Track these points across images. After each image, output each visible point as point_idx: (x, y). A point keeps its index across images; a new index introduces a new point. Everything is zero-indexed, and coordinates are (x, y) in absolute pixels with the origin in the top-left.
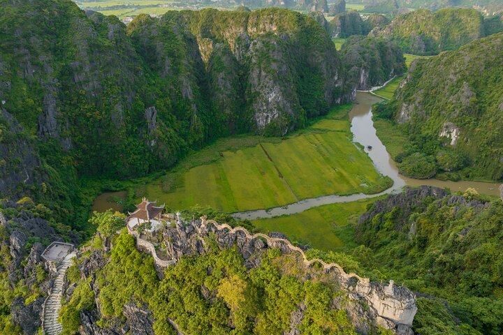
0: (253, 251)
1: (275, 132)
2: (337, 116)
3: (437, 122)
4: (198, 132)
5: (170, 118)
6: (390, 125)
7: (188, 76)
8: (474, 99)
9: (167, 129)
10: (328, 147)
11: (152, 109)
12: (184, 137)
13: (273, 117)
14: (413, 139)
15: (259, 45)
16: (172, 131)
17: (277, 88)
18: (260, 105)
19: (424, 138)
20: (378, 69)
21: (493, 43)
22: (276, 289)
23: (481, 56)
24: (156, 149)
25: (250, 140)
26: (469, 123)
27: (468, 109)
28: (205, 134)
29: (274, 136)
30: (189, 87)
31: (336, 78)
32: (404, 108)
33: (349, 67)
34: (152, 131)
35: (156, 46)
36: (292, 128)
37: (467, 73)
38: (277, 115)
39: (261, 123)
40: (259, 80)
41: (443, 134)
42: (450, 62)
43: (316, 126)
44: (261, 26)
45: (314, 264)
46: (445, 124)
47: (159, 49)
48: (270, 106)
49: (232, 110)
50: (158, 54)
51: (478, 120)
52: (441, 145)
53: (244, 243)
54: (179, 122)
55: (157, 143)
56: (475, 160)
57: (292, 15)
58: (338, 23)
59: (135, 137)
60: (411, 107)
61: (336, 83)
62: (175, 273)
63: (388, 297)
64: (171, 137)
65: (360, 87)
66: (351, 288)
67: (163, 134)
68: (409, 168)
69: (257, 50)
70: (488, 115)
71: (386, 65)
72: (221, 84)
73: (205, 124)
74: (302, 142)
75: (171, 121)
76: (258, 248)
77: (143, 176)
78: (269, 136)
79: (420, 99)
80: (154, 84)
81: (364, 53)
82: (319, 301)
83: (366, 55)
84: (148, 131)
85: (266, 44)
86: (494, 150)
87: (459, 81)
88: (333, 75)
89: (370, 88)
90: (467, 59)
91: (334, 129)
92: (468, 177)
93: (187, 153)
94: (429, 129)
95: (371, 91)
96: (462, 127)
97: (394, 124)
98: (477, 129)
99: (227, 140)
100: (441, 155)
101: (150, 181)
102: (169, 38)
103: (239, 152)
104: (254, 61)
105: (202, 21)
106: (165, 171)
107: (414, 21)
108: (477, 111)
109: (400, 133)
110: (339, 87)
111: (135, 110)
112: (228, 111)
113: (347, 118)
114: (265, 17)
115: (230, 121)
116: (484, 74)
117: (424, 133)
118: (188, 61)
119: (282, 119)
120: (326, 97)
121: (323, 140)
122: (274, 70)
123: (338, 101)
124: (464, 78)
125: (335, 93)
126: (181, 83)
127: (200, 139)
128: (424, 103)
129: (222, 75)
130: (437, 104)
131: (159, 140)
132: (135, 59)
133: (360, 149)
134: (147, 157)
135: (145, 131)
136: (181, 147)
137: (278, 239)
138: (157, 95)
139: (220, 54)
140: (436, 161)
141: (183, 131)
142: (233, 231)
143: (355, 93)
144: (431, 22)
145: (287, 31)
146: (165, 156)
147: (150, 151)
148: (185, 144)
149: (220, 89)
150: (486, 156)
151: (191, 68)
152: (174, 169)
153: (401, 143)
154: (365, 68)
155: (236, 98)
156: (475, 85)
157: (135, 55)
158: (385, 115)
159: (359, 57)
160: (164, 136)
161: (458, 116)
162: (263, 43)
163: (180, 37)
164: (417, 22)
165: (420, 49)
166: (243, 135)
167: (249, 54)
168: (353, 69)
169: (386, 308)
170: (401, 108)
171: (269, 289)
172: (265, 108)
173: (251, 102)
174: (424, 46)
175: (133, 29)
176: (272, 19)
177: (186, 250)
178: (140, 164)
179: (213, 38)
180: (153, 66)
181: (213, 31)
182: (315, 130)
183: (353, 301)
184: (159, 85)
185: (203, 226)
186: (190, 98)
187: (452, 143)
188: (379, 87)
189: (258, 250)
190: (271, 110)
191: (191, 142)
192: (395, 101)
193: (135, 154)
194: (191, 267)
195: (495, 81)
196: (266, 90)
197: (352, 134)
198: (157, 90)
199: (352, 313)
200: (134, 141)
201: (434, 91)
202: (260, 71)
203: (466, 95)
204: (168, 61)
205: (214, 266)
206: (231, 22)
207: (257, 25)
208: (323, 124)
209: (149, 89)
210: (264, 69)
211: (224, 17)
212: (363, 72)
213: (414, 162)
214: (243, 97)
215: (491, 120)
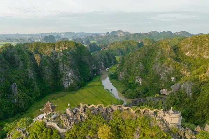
0: (108, 114)
1: (72, 89)
2: (96, 80)
3: (133, 77)
4: (37, 93)
5: (23, 88)
6: (117, 81)
7: (31, 68)
8: (144, 67)
9: (23, 93)
10: (96, 92)
11: (15, 84)
12: (31, 96)
13: (71, 83)
14: (126, 85)
15: (62, 54)
16: (25, 94)
17: (71, 71)
18: (65, 78)
19: (130, 84)
20: (108, 62)
21: (145, 48)
22: (124, 126)
23: (143, 53)
24: (17, 103)
25: (62, 94)
26: (144, 76)
27: (143, 71)
28: (41, 94)
29: (72, 91)
30: (32, 74)
31: (93, 66)
32: (120, 74)
33: (97, 62)
34: (15, 94)
35: (15, 57)
36: (79, 87)
37: (140, 59)
38: (72, 82)
39: (66, 86)
40: (63, 68)
41: (136, 81)
42: (133, 56)
43: (89, 85)
44: (61, 48)
45: (137, 111)
46: (136, 77)
47: (16, 58)
48: (69, 78)
49: (52, 82)
50: (16, 60)
51: (147, 74)
52: (137, 85)
53: (103, 111)
54: (28, 89)
55: (18, 100)
56: (149, 89)
57: (73, 43)
58: (89, 47)
59: (6, 99)
60: (123, 73)
61: (93, 67)
62: (71, 133)
63: (172, 114)
64: (25, 96)
65: (102, 69)
66: (155, 116)
67: (21, 95)
68: (128, 95)
69: (61, 56)
70: (150, 72)
71: (110, 60)
72: (46, 71)
73: (40, 89)
74: (85, 92)
75: (24, 90)
76: (110, 112)
77: (11, 117)
78: (70, 91)
79: (125, 70)
80: (15, 74)
81: (102, 56)
82: (146, 124)
83: (102, 57)
84: (13, 95)
85: (65, 54)
86: (155, 84)
87: (138, 62)
88: (92, 64)
89: (106, 69)
90: (138, 54)
91: (96, 85)
92: (149, 95)
93: (33, 103)
94: (131, 80)
95: (106, 70)
96: (142, 77)
97: (118, 80)
98: (148, 78)
99: (51, 95)
100: (138, 89)
101: (15, 119)
102: (21, 53)
103: (58, 99)
104: (60, 61)
105: (34, 47)
106: (22, 113)
107: (116, 45)
108: (146, 71)
109: (121, 83)
110: (95, 69)
111: (5, 86)
112: (50, 83)
113: (100, 80)
114: (62, 44)
115: (52, 87)
116: (145, 59)
117: (130, 82)
118: (31, 62)
119: (75, 83)
120: (91, 73)
121: (93, 90)
122: (69, 64)
123: (95, 74)
124: (139, 61)
125: (94, 71)
126: (28, 72)
127: (39, 96)
128: (127, 71)
129: (47, 67)
130: (132, 71)
131: (19, 98)
132: (5, 63)
133: (108, 91)
134: (13, 108)
135: (11, 95)
136: (30, 101)
137: (118, 106)
138: (16, 78)
139: (45, 59)
140: (137, 91)
141: (30, 93)
142: (96, 107)
143: (101, 71)
144: (122, 45)
145: (72, 49)
146: (22, 106)
147: (14, 104)
148: (32, 99)
149: (46, 73)
150: (153, 87)
151: (32, 65)
152: (27, 112)
153: (122, 87)
154: (103, 62)
155: (54, 77)
156: (143, 63)
157: (5, 61)
158: (114, 78)
159: (100, 58)
160: (21, 96)
161: (140, 74)
162: (64, 53)
163: (26, 53)
164: (117, 45)
165: (120, 54)
166: (58, 92)
167: (57, 58)
168: (99, 62)
169: (172, 119)
170: (119, 74)
171: (121, 127)
172: (67, 79)
173: (61, 77)
174: (121, 53)
175: (3, 50)
176: (65, 45)
177: (75, 121)
178: (9, 111)
179: (39, 54)
180: (14, 65)
181: (40, 51)
182: (88, 86)
183: (158, 120)
184: (17, 74)
185: (81, 108)
186: (33, 78)
187: (140, 84)
188: (109, 68)
189: (110, 113)
190: (70, 80)
191: (34, 98)
192: (117, 72)
193: (6, 107)
194: (80, 128)
195: (149, 61)
196: (67, 72)
197: (103, 86)
198: (17, 76)
199: (160, 126)
200: (5, 101)
201: (130, 66)
202: (63, 65)
203: (141, 66)
204: (21, 63)
205: (91, 124)
206: (48, 47)
207: (59, 47)
208: (91, 84)
209: (12, 76)
210: (65, 63)
211: (44, 45)
212: (102, 63)
213: (129, 93)
214: (57, 76)
215: (151, 74)
